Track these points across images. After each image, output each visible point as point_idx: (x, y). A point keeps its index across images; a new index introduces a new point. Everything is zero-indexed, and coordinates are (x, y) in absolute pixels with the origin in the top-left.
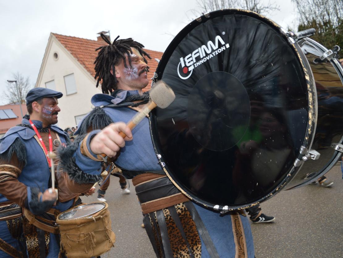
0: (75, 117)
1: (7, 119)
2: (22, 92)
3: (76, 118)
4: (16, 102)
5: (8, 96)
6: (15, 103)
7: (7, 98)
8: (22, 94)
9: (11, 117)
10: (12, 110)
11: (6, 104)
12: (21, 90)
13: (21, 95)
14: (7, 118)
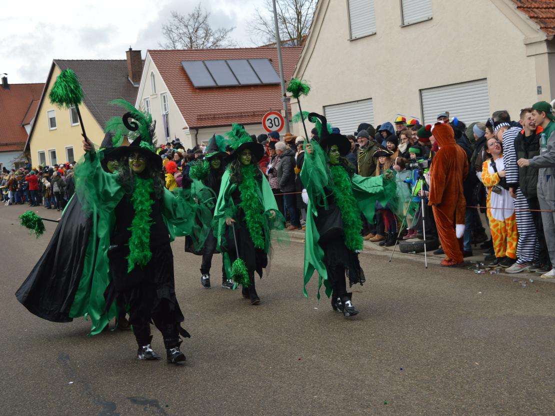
0: (420, 90)
1: (255, 86)
2: (304, 12)
3: (424, 93)
4: (286, 39)
5: (265, 24)
6: (284, 41)
7: (263, 28)
8: (303, 19)
9: (266, 80)
10: (271, 60)
11: (261, 44)
12: (301, 6)
13: (299, 21)
14: (258, 82)
